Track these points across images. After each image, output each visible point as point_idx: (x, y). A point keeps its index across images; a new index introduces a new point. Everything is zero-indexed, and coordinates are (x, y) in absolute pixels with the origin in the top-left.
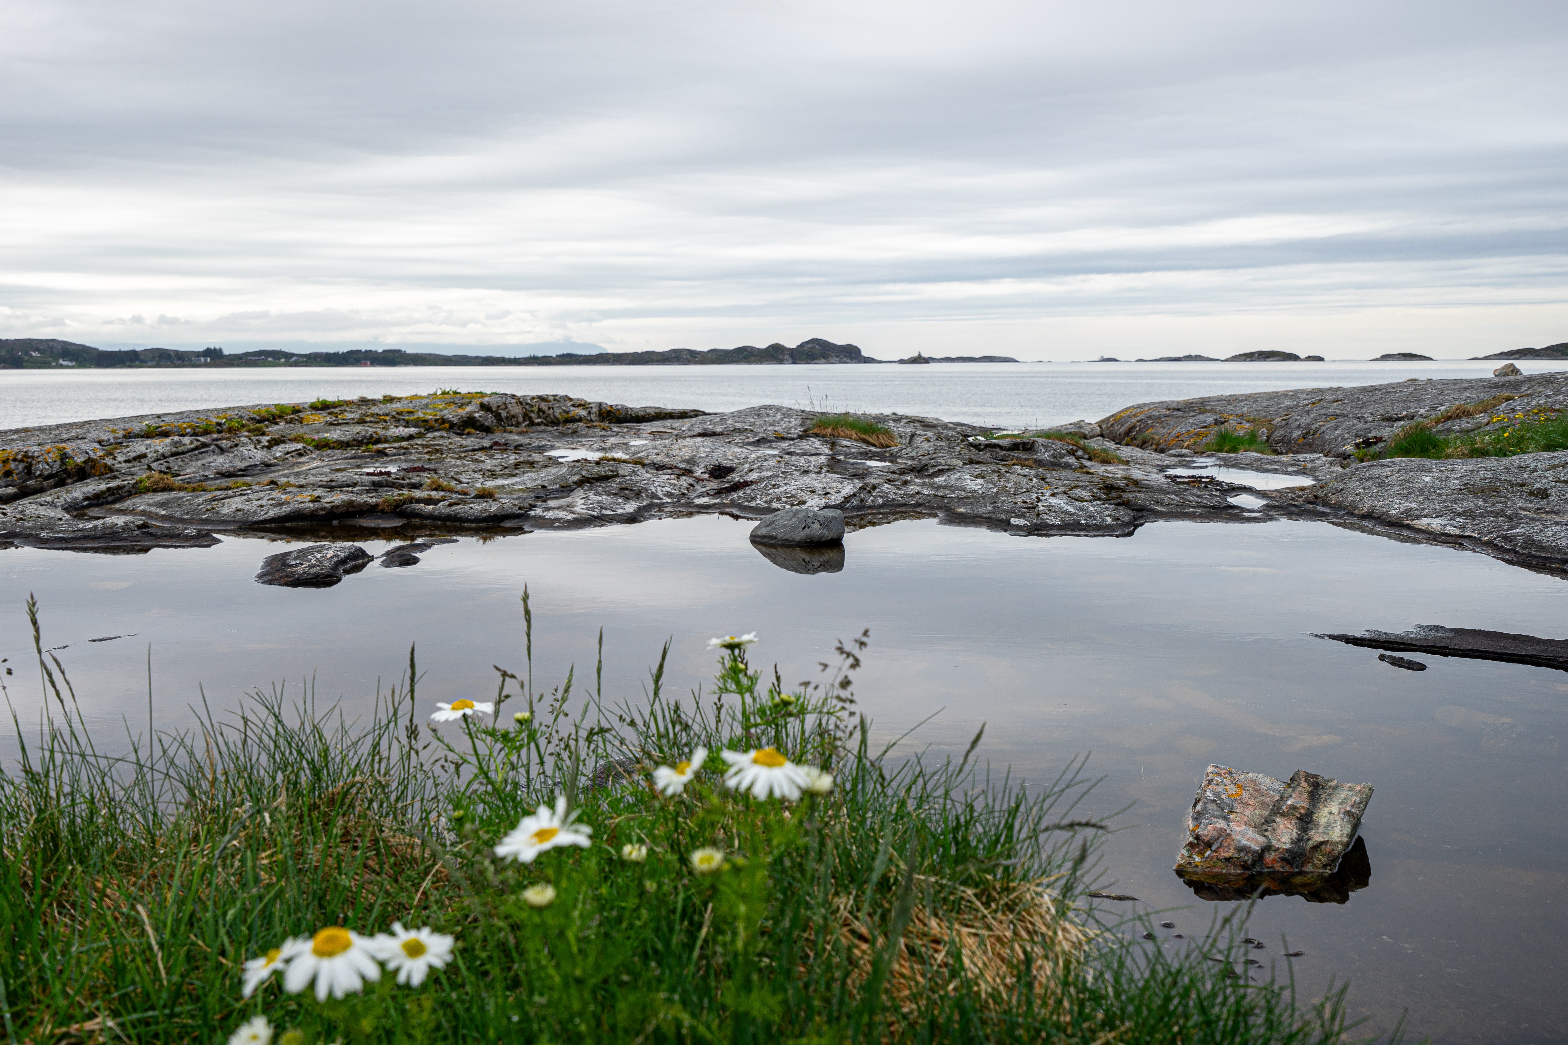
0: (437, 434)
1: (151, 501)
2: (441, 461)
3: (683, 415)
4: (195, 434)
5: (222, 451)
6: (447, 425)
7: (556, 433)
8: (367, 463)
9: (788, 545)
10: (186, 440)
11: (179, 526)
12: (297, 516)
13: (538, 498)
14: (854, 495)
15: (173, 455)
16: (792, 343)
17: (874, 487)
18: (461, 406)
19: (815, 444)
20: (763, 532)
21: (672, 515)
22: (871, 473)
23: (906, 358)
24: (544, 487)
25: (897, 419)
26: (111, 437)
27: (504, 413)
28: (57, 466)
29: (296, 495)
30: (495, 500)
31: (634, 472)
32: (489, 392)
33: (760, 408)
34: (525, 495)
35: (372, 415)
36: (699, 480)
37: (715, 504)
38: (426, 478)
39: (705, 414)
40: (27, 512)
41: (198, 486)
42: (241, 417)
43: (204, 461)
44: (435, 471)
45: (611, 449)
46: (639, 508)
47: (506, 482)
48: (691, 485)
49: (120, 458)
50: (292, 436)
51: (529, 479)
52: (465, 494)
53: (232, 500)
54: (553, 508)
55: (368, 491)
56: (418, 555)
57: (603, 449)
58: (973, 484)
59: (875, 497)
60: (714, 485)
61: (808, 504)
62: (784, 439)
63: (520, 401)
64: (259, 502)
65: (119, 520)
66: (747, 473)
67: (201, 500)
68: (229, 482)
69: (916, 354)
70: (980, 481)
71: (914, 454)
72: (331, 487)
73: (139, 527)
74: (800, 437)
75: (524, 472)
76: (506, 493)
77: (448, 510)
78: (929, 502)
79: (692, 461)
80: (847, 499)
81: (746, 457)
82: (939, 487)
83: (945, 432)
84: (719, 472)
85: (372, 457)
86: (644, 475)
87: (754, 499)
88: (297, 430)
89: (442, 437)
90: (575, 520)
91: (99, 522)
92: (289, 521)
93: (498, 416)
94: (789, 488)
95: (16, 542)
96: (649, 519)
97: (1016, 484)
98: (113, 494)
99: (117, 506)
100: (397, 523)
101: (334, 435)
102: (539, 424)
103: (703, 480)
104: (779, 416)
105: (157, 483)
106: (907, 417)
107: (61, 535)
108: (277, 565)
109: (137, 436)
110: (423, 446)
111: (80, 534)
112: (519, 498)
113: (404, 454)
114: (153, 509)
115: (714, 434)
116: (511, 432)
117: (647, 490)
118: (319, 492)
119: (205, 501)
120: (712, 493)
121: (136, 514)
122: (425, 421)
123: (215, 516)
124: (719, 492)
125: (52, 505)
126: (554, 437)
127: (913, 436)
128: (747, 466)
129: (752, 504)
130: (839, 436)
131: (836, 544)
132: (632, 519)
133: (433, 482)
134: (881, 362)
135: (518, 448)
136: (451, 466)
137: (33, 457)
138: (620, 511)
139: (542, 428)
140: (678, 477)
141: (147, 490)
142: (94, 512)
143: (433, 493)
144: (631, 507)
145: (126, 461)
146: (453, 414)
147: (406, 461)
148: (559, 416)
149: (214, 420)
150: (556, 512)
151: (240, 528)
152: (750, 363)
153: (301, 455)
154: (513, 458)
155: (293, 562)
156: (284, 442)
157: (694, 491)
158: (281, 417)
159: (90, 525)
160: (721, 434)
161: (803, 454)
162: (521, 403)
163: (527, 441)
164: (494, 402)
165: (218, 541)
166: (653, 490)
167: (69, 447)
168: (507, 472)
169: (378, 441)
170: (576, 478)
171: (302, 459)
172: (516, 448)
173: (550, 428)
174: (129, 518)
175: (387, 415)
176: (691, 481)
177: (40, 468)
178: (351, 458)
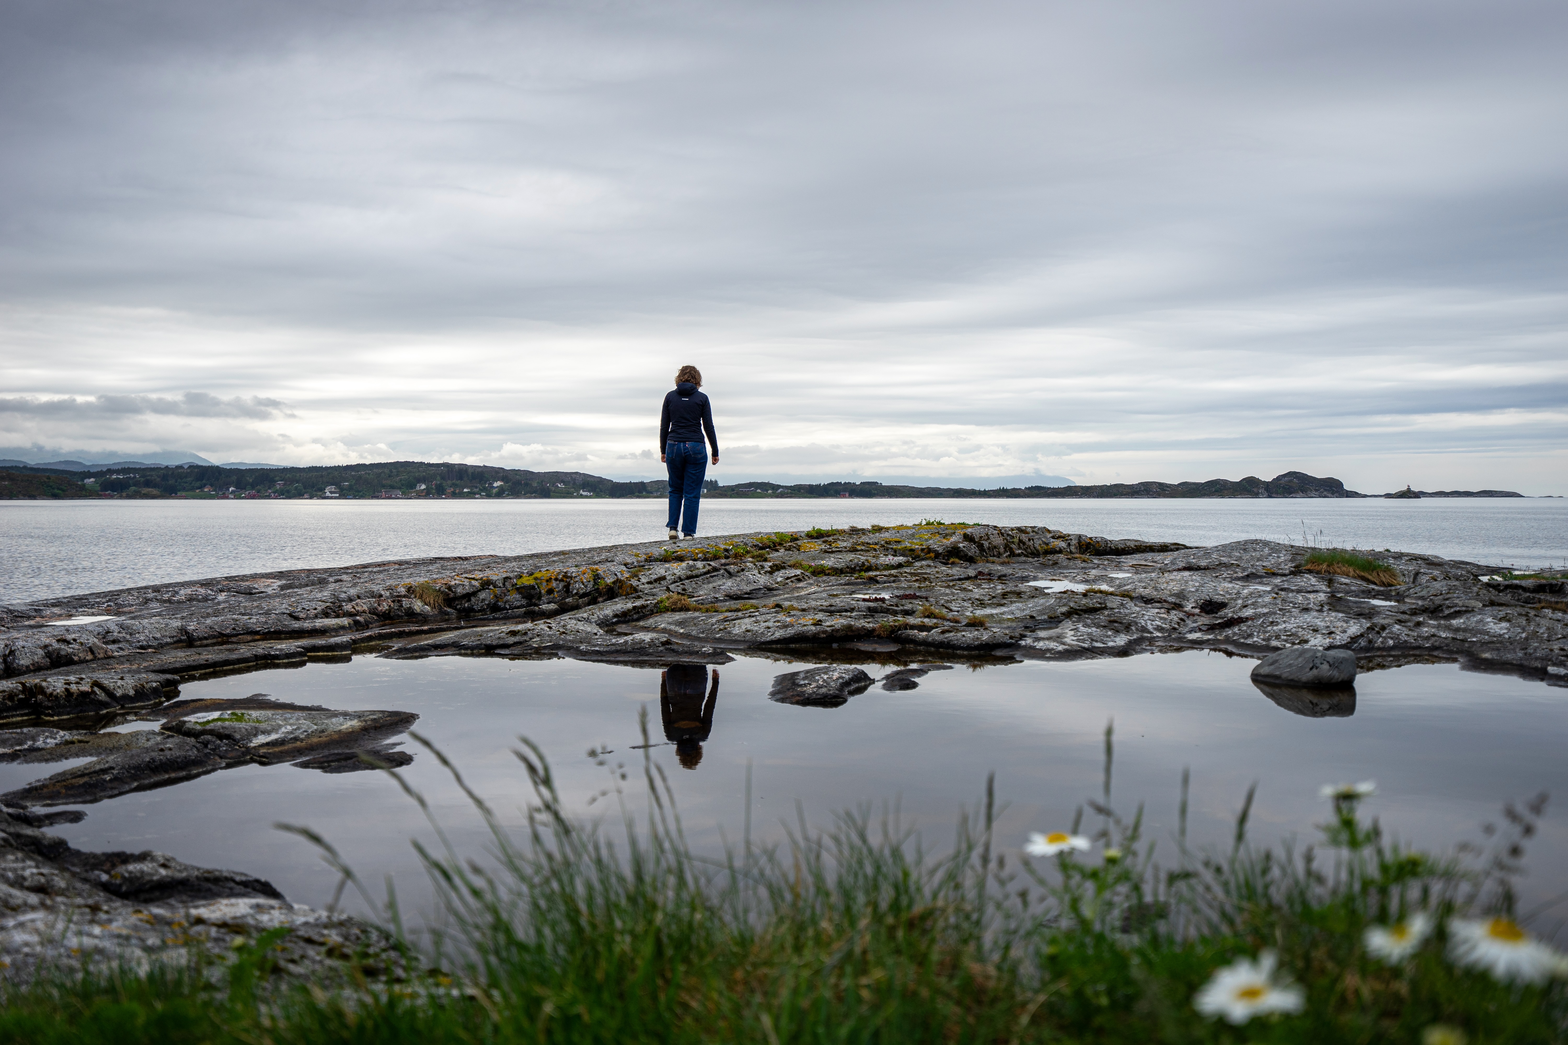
0: (924, 563)
1: (670, 620)
2: (931, 589)
3: (1164, 548)
4: (705, 559)
5: (731, 575)
6: (932, 555)
7: (1037, 564)
8: (862, 589)
9: (1293, 685)
10: (700, 564)
11: (696, 643)
12: (800, 638)
13: (1026, 627)
14: (1362, 635)
15: (689, 578)
16: (1267, 476)
17: (1383, 628)
18: (945, 536)
19: (1312, 580)
20: (1266, 670)
21: (1163, 650)
22: (1379, 613)
23: (1393, 491)
24: (1032, 617)
25: (1399, 556)
26: (634, 560)
27: (986, 544)
28: (590, 586)
29: (799, 618)
30: (986, 629)
31: (1122, 604)
32: (971, 523)
33: (1246, 542)
34: (1014, 624)
35: (863, 544)
36: (1189, 615)
37: (1208, 640)
38: (918, 606)
39: (1186, 547)
40: (569, 627)
41: (711, 607)
42: (746, 544)
43: (715, 584)
44: (926, 598)
45: (1095, 581)
46: (1130, 642)
47: (994, 611)
48: (1182, 619)
49: (644, 580)
50: (791, 563)
51: (1016, 609)
52: (957, 622)
53: (742, 621)
54: (1043, 639)
55: (865, 617)
56: (916, 680)
57: (1086, 581)
58: (1499, 628)
59: (1385, 638)
60: (1205, 620)
61: (1311, 643)
62: (1274, 574)
63: (1001, 532)
64: (766, 624)
65: (647, 637)
66: (1240, 609)
67: (714, 620)
68: (738, 604)
69: (1405, 488)
70: (1504, 624)
71: (1424, 593)
72: (831, 611)
73: (664, 644)
74: (1292, 573)
75: (1012, 602)
76: (996, 622)
77: (941, 638)
78: (1447, 645)
79: (1181, 595)
80: (1354, 639)
81: (1238, 593)
82: (1457, 630)
83: (1454, 571)
84: (1210, 607)
85: (864, 583)
86: (1133, 608)
87: (1250, 636)
88: (795, 557)
89: (929, 566)
90: (1066, 651)
91: (629, 638)
92: (793, 643)
93: (981, 546)
94: (1289, 626)
95: (560, 653)
96: (1140, 652)
97: (1548, 629)
98: (638, 612)
99: (641, 623)
100: (892, 648)
101: (829, 562)
102: (1019, 555)
103: (1193, 615)
104: (1266, 550)
105: (675, 603)
106: (1407, 555)
107: (597, 649)
108: (788, 684)
109: (656, 560)
110: (911, 574)
111: (614, 648)
112: (1008, 628)
113: (894, 581)
114: (673, 627)
115: (1198, 569)
116: (993, 562)
117: (1136, 623)
118: (820, 616)
119: (718, 621)
120: (1204, 628)
121: (658, 632)
122: (912, 550)
123: (727, 637)
124: (1212, 628)
125: (587, 620)
126: (1036, 568)
127: (1417, 574)
128: (1240, 602)
129: (1249, 641)
130: (1335, 573)
131: (1347, 687)
132: (1123, 652)
133: (926, 609)
134: (1365, 496)
135: (1002, 578)
136: (941, 595)
137: (571, 577)
138: (1111, 644)
139: (1023, 558)
140: (1168, 611)
141: (667, 610)
142: (622, 628)
143: (926, 620)
144: (1121, 640)
145: (648, 583)
146: (938, 544)
147: (897, 588)
148: (1039, 548)
149: (723, 547)
150: (1047, 642)
151: (749, 648)
152: (1223, 496)
153: (799, 580)
154: (1000, 588)
155: (802, 682)
156: (784, 568)
157: (1186, 625)
158: (780, 544)
159: (621, 640)
160: (1206, 568)
161: (1299, 591)
162: (1002, 534)
163: (1010, 571)
164: (976, 533)
165: (732, 659)
166: (1143, 623)
167: (601, 569)
168: (995, 601)
169: (869, 569)
170: (1064, 609)
171: (801, 585)
172: (1000, 578)
173: (1030, 559)
174: (654, 635)
175: (876, 544)
176: (1181, 615)
177: (577, 587)
178: (845, 584)
